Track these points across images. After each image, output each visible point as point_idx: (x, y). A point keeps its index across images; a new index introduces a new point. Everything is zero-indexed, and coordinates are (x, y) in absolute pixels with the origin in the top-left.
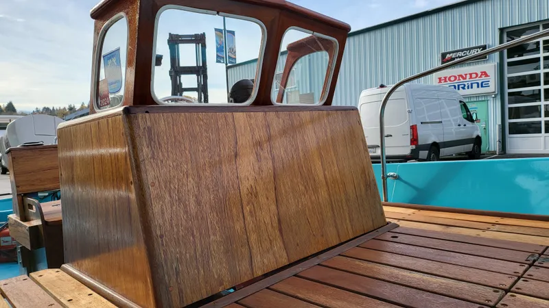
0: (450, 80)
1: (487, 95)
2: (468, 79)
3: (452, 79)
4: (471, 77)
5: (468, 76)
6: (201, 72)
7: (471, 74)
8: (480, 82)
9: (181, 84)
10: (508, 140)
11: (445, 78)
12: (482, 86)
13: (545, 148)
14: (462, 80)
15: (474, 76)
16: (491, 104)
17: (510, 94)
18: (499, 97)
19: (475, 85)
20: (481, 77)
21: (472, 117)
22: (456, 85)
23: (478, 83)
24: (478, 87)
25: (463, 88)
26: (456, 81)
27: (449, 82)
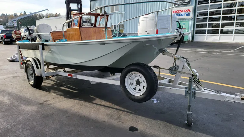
0: (177, 12)
1: (189, 19)
2: (183, 12)
3: (178, 12)
4: (184, 12)
5: (183, 11)
6: (79, 3)
7: (184, 10)
8: (187, 14)
9: (70, 7)
10: (195, 36)
11: (175, 11)
12: (188, 15)
13: (207, 40)
14: (181, 12)
15: (185, 11)
16: (190, 22)
17: (197, 19)
18: (193, 20)
19: (185, 15)
20: (187, 11)
21: (181, 27)
22: (179, 14)
23: (186, 14)
24: (186, 15)
25: (181, 16)
26: (179, 13)
27: (176, 13)
